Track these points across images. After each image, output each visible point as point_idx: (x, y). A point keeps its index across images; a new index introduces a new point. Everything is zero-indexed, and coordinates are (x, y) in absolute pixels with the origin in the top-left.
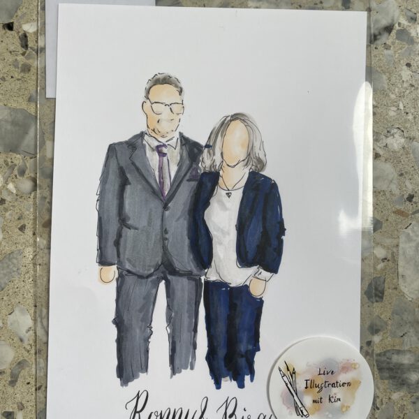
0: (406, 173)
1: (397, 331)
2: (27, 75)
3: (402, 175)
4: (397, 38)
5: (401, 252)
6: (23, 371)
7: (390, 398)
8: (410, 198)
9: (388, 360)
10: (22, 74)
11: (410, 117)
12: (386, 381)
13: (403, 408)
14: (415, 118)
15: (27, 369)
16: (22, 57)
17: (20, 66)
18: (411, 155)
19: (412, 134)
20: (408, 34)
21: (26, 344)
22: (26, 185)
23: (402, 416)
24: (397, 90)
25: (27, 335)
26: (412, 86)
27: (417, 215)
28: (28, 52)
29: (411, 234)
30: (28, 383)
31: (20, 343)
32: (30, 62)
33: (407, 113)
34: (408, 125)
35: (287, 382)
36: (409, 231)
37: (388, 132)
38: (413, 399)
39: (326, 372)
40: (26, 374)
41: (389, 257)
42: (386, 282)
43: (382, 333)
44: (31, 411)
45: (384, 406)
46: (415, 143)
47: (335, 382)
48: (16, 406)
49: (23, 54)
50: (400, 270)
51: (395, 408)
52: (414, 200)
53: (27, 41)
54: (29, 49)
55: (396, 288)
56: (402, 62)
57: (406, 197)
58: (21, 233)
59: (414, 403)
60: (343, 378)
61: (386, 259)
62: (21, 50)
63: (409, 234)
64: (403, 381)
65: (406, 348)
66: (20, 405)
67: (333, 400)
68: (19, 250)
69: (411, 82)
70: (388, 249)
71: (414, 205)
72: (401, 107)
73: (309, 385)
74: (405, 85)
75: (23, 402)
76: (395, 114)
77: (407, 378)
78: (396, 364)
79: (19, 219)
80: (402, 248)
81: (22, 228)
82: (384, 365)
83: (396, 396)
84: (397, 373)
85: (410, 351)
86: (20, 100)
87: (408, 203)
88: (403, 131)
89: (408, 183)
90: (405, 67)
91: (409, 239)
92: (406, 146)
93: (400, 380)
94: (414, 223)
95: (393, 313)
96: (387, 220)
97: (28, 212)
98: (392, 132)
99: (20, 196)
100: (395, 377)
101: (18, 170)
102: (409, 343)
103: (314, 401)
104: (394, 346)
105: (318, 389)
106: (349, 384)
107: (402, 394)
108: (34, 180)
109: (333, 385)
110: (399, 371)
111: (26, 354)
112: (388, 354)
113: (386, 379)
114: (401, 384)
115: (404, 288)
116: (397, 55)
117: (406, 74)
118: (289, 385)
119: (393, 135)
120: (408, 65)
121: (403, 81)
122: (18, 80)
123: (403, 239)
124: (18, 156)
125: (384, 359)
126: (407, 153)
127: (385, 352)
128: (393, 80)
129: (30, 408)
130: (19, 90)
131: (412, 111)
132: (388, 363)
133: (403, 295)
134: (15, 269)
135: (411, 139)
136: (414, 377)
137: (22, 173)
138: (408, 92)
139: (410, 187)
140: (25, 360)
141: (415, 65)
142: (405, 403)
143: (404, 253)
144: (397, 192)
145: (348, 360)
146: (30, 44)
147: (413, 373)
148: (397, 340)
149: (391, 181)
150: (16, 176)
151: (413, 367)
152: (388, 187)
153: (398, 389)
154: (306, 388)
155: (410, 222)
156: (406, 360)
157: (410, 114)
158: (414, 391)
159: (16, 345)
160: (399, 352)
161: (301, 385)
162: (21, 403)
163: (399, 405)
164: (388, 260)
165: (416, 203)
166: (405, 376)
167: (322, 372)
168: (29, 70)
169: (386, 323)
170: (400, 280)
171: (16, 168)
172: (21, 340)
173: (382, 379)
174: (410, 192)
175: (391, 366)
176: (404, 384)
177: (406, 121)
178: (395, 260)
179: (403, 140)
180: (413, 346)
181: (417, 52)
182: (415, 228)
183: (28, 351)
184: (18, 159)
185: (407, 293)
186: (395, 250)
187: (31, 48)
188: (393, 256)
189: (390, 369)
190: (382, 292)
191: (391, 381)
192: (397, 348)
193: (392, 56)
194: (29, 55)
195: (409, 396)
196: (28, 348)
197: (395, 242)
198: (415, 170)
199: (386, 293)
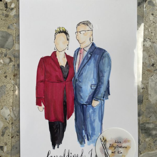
0: (152, 55)
1: (148, 115)
2: (7, 18)
3: (150, 56)
4: (148, 4)
5: (149, 85)
6: (7, 131)
7: (145, 141)
8: (153, 65)
9: (144, 126)
10: (5, 18)
11: (153, 34)
12: (144, 134)
13: (150, 144)
14: (155, 34)
15: (8, 130)
16: (5, 11)
17: (4, 15)
18: (153, 49)
19: (154, 41)
20: (152, 2)
21: (8, 120)
22: (7, 60)
23: (149, 147)
24: (148, 24)
25: (8, 117)
26: (154, 22)
27: (156, 71)
28: (7, 9)
29: (153, 79)
30: (9, 135)
31: (5, 120)
32: (8, 13)
33: (152, 33)
34: (152, 37)
35: (103, 144)
36: (152, 77)
37: (145, 40)
38: (154, 141)
39: (118, 142)
40: (8, 132)
41: (145, 87)
42: (144, 97)
43: (142, 116)
44: (10, 146)
45: (143, 143)
46: (155, 44)
47: (121, 146)
48: (4, 144)
49: (6, 10)
50: (149, 92)
51: (147, 144)
52: (154, 66)
53: (7, 5)
54: (8, 8)
55: (147, 99)
56: (150, 13)
57: (151, 64)
58: (5, 78)
59: (154, 142)
60: (124, 145)
61: (143, 88)
62: (5, 9)
63: (152, 79)
64: (150, 134)
65: (151, 122)
66: (5, 143)
67: (119, 153)
68: (5, 85)
69: (153, 21)
70: (145, 84)
71: (154, 68)
72: (150, 30)
73: (111, 146)
74: (151, 22)
75: (7, 142)
76: (147, 33)
77: (151, 133)
78: (147, 128)
79: (5, 73)
80: (150, 84)
81: (6, 77)
82: (143, 128)
83: (147, 140)
84: (148, 131)
85: (152, 123)
86: (5, 28)
87: (152, 67)
88: (150, 40)
89: (152, 59)
90: (151, 15)
91: (153, 81)
92: (152, 45)
93: (149, 134)
94: (154, 74)
95: (146, 108)
96: (144, 73)
97: (8, 71)
98: (146, 40)
99: (5, 64)
100: (147, 133)
101: (4, 54)
102: (152, 120)
103: (112, 152)
104: (147, 121)
105: (114, 148)
106: (126, 147)
107: (150, 139)
108: (10, 59)
109: (120, 147)
110: (149, 130)
111: (8, 124)
112: (144, 124)
113: (144, 133)
114: (149, 135)
115: (151, 99)
116: (148, 11)
117: (151, 18)
118: (103, 145)
119: (147, 41)
120: (152, 14)
121: (150, 21)
122: (4, 20)
123: (150, 80)
124: (4, 49)
125: (143, 126)
126: (152, 48)
127: (143, 123)
128: (147, 20)
129: (9, 144)
130: (4, 24)
131: (154, 32)
132: (144, 127)
133: (150, 102)
134: (3, 92)
135: (153, 42)
136: (154, 132)
137: (6, 56)
138: (152, 24)
139: (153, 61)
140: (7, 126)
141: (155, 14)
142: (151, 142)
143: (151, 86)
144: (148, 63)
145: (127, 139)
146: (8, 7)
147: (154, 131)
148: (148, 119)
149: (146, 59)
150: (3, 57)
151: (154, 129)
152: (145, 61)
153: (148, 137)
154: (110, 147)
155: (153, 74)
156: (151, 126)
157: (153, 33)
158: (154, 138)
159: (4, 121)
160: (148, 123)
161: (108, 146)
162: (6, 143)
163: (148, 143)
164: (145, 89)
165: (155, 67)
166: (151, 132)
167: (116, 142)
168: (8, 16)
169: (144, 112)
170: (149, 96)
171: (3, 54)
172: (6, 119)
173: (142, 133)
174: (153, 63)
175: (145, 128)
176: (150, 135)
177: (151, 36)
178: (147, 88)
179: (150, 43)
180: (154, 121)
181: (156, 9)
182: (155, 76)
183: (9, 123)
184: (4, 50)
185: (152, 101)
186: (147, 85)
187: (9, 8)
188: (146, 87)
189: (145, 130)
190: (142, 101)
191: (145, 134)
192: (148, 121)
193: (146, 11)
194: (8, 11)
195: (152, 140)
196: (9, 122)
197: (147, 82)
198: (155, 54)
199: (144, 101)
